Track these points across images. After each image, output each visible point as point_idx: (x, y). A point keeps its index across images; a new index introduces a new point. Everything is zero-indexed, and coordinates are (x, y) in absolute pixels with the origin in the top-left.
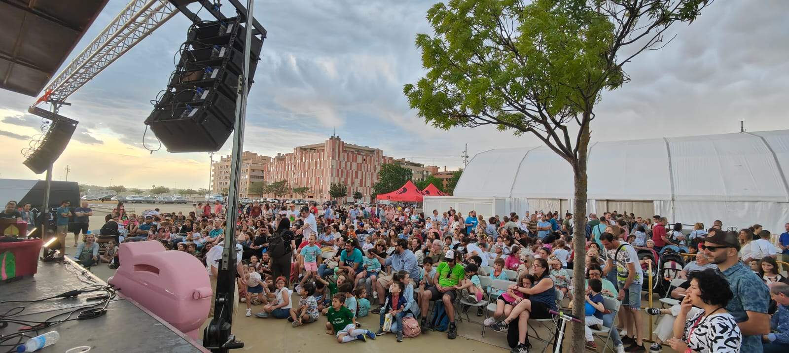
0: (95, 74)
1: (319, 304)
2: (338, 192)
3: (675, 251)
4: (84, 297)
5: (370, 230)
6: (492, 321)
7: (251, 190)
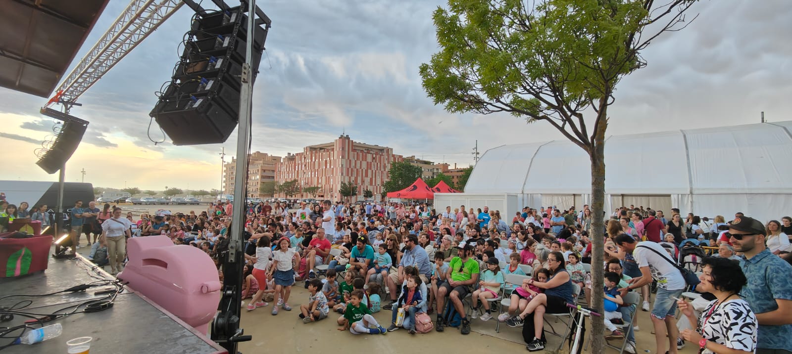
0: (104, 73)
1: (329, 300)
2: (348, 191)
3: (695, 244)
4: (92, 291)
5: (380, 227)
6: (506, 316)
7: (262, 190)
